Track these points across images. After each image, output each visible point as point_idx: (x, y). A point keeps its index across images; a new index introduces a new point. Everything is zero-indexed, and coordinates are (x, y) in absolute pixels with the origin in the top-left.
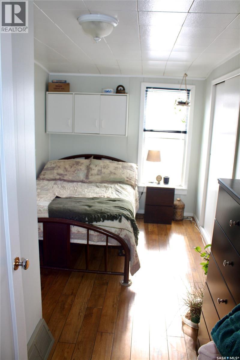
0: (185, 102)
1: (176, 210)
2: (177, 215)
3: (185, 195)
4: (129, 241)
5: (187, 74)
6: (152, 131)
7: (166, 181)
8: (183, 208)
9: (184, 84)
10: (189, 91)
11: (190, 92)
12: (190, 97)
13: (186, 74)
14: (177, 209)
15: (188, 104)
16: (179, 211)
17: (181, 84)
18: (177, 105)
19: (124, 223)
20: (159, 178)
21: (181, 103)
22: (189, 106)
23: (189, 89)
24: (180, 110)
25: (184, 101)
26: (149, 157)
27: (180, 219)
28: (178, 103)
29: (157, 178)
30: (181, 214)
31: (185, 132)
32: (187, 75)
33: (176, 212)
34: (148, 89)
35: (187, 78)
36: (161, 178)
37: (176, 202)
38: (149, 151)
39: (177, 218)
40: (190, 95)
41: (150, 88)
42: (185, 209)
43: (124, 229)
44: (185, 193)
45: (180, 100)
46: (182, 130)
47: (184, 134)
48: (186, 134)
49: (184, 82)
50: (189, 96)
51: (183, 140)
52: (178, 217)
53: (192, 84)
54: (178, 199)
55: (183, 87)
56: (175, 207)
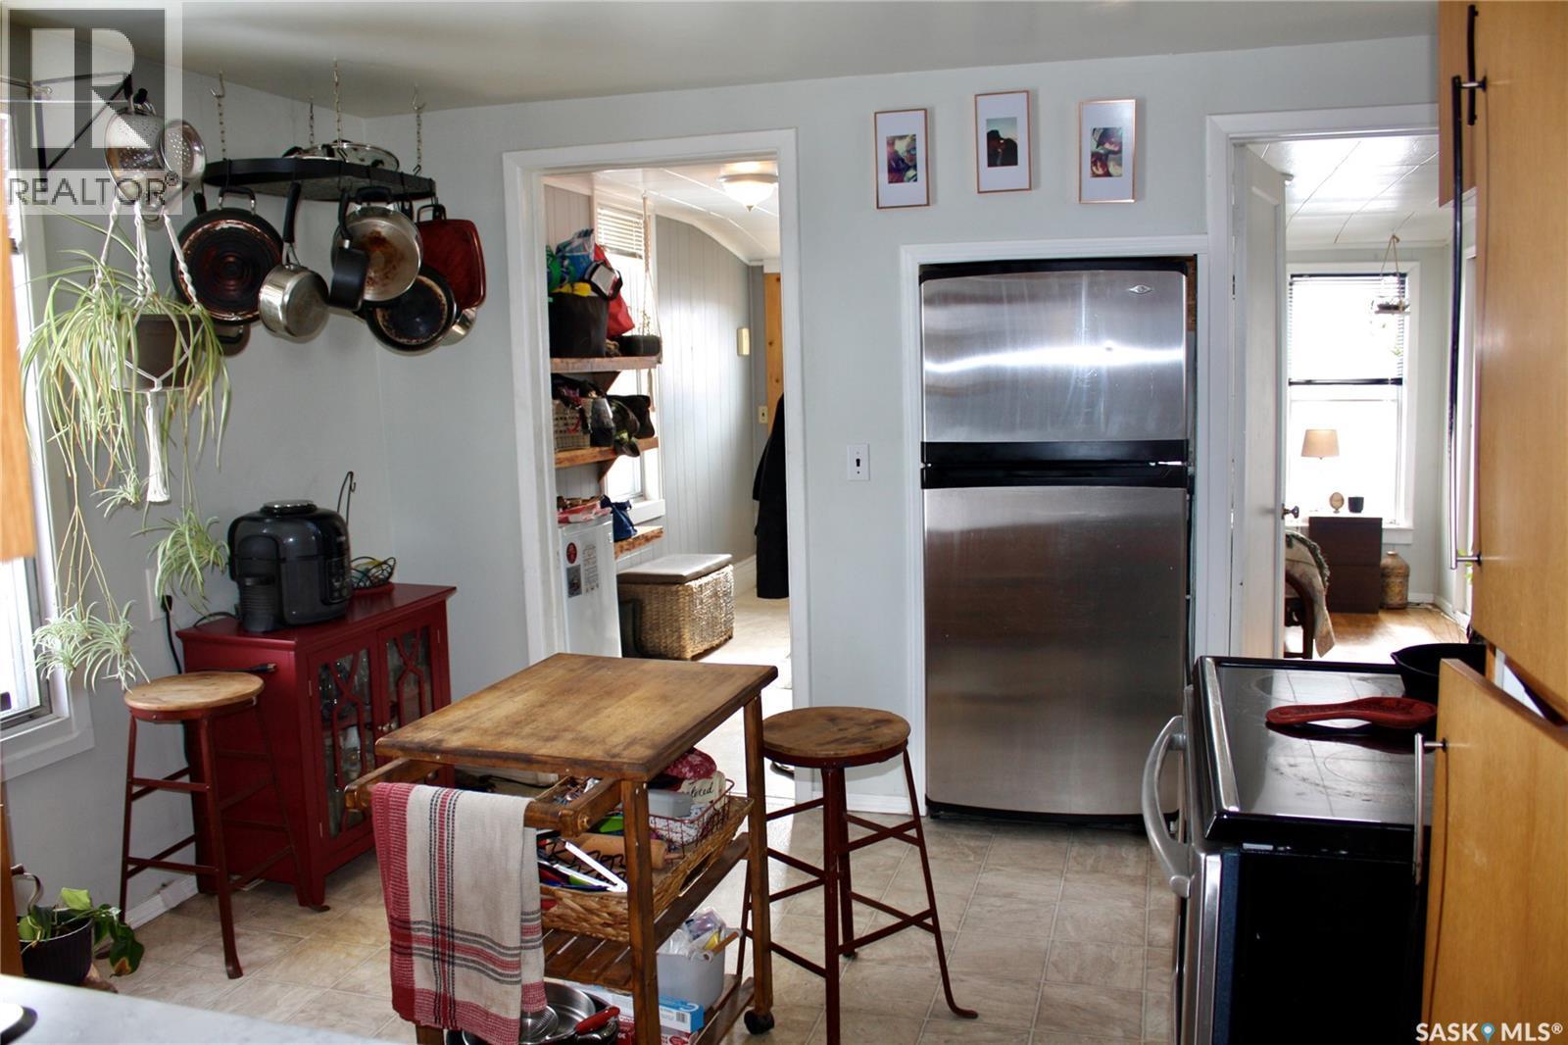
0: (1395, 304)
1: (1388, 580)
2: (1390, 593)
3: (1408, 545)
4: (1311, 583)
5: (1397, 235)
6: (1309, 382)
7: (1356, 504)
8: (1406, 576)
9: (1390, 260)
10: (1403, 275)
11: (1407, 279)
12: (1407, 290)
13: (1394, 237)
14: (1389, 577)
15: (1404, 308)
16: (1395, 583)
17: (1385, 260)
18: (1377, 312)
19: (1299, 549)
20: (1337, 501)
21: (1386, 308)
22: (1408, 313)
23: (1402, 271)
24: (1384, 326)
25: (1395, 302)
26: (1308, 448)
27: (1400, 602)
28: (1377, 309)
29: (1331, 499)
30: (1400, 591)
31: (1398, 382)
32: (1398, 240)
33: (1388, 585)
34: (1295, 279)
35: (1398, 246)
36: (1343, 500)
37: (1385, 561)
38: (1308, 432)
39: (1391, 602)
40: (1407, 286)
41: (1301, 276)
42: (1412, 579)
43: (1298, 562)
44: (1408, 539)
45: (1383, 301)
46: (1390, 376)
47: (1395, 386)
48: (1400, 387)
49: (1391, 254)
50: (1403, 288)
51: (1393, 403)
52: (1394, 600)
53: (1412, 260)
54: (1390, 553)
55: (1390, 267)
56: (1384, 574)
